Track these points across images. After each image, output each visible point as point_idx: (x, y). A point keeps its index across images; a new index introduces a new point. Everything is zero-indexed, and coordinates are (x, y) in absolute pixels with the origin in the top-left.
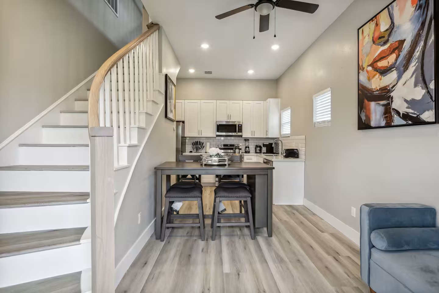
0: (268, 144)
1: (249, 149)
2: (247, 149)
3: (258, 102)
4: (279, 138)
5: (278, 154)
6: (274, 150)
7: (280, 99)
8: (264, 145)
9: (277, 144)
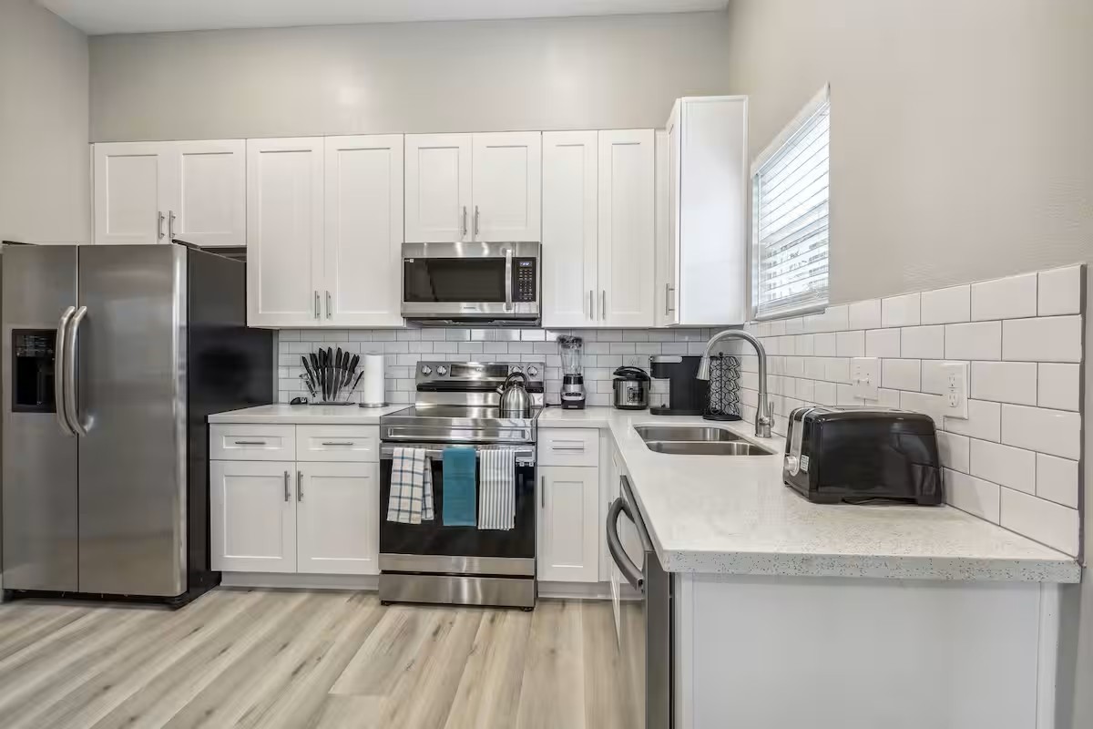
0: (679, 360)
1: (583, 389)
2: (573, 388)
3: (624, 135)
4: (741, 327)
5: (737, 418)
6: (714, 398)
7: (746, 98)
8: (659, 369)
9: (727, 363)
